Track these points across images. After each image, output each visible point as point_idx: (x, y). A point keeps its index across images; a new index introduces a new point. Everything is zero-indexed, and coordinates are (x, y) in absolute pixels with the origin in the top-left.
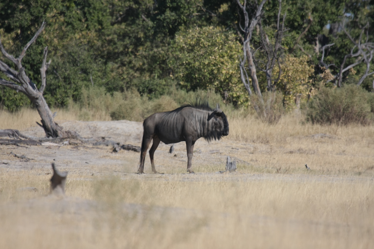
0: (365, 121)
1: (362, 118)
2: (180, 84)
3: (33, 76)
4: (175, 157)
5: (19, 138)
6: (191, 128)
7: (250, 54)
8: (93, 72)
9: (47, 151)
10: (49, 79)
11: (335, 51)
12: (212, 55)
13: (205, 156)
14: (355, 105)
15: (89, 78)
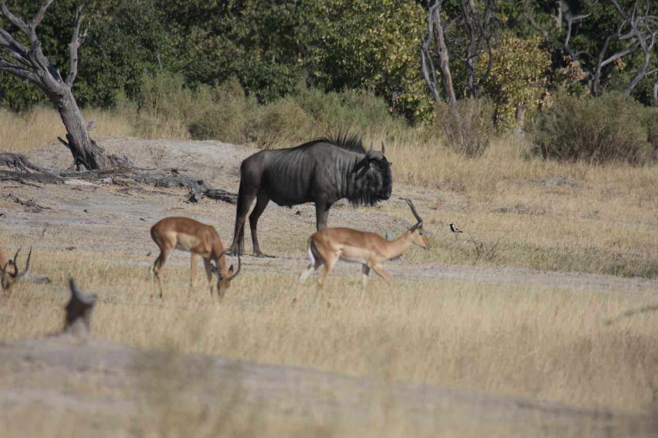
0: (635, 158)
1: (631, 151)
2: (314, 76)
3: (58, 47)
4: (298, 215)
5: (25, 169)
6: (327, 179)
7: (440, 28)
8: (163, 46)
9: (73, 195)
10: (84, 55)
11: (591, 26)
12: (373, 26)
13: (350, 216)
14: (620, 128)
15: (154, 57)
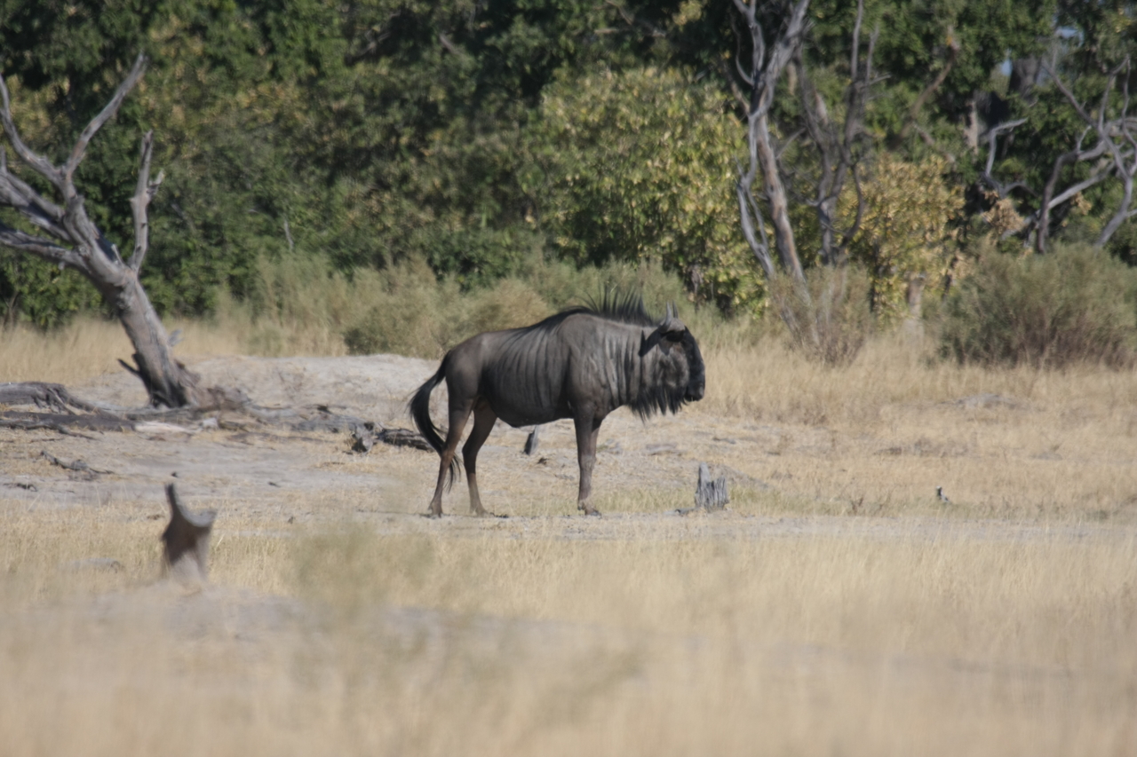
0: (1118, 357)
1: (1110, 346)
2: (556, 246)
3: (110, 220)
4: (541, 465)
5: (65, 409)
6: (591, 378)
7: (770, 152)
8: (291, 208)
9: (152, 449)
10: (159, 228)
11: (1028, 142)
12: (654, 155)
13: (632, 464)
14: (1090, 306)
15: (279, 227)
